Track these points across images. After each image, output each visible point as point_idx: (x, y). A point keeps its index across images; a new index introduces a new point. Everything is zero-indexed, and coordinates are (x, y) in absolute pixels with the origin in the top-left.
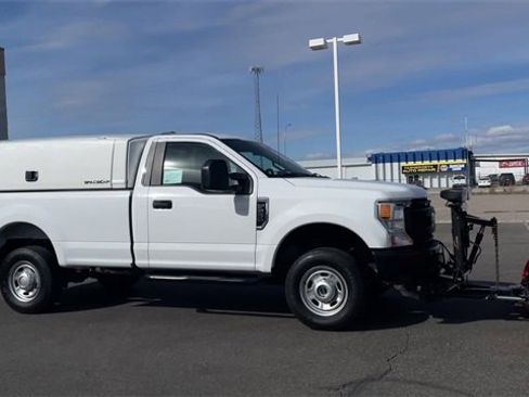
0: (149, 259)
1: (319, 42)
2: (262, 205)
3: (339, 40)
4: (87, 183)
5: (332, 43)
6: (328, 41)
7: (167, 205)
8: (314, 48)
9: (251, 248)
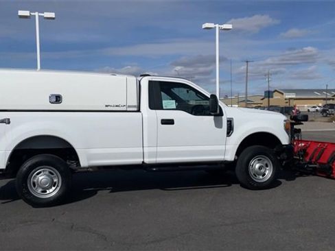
0: (156, 157)
1: (26, 13)
2: (230, 123)
3: (40, 14)
4: (106, 106)
5: (35, 16)
6: (32, 14)
7: (171, 122)
8: (21, 17)
9: (222, 147)
